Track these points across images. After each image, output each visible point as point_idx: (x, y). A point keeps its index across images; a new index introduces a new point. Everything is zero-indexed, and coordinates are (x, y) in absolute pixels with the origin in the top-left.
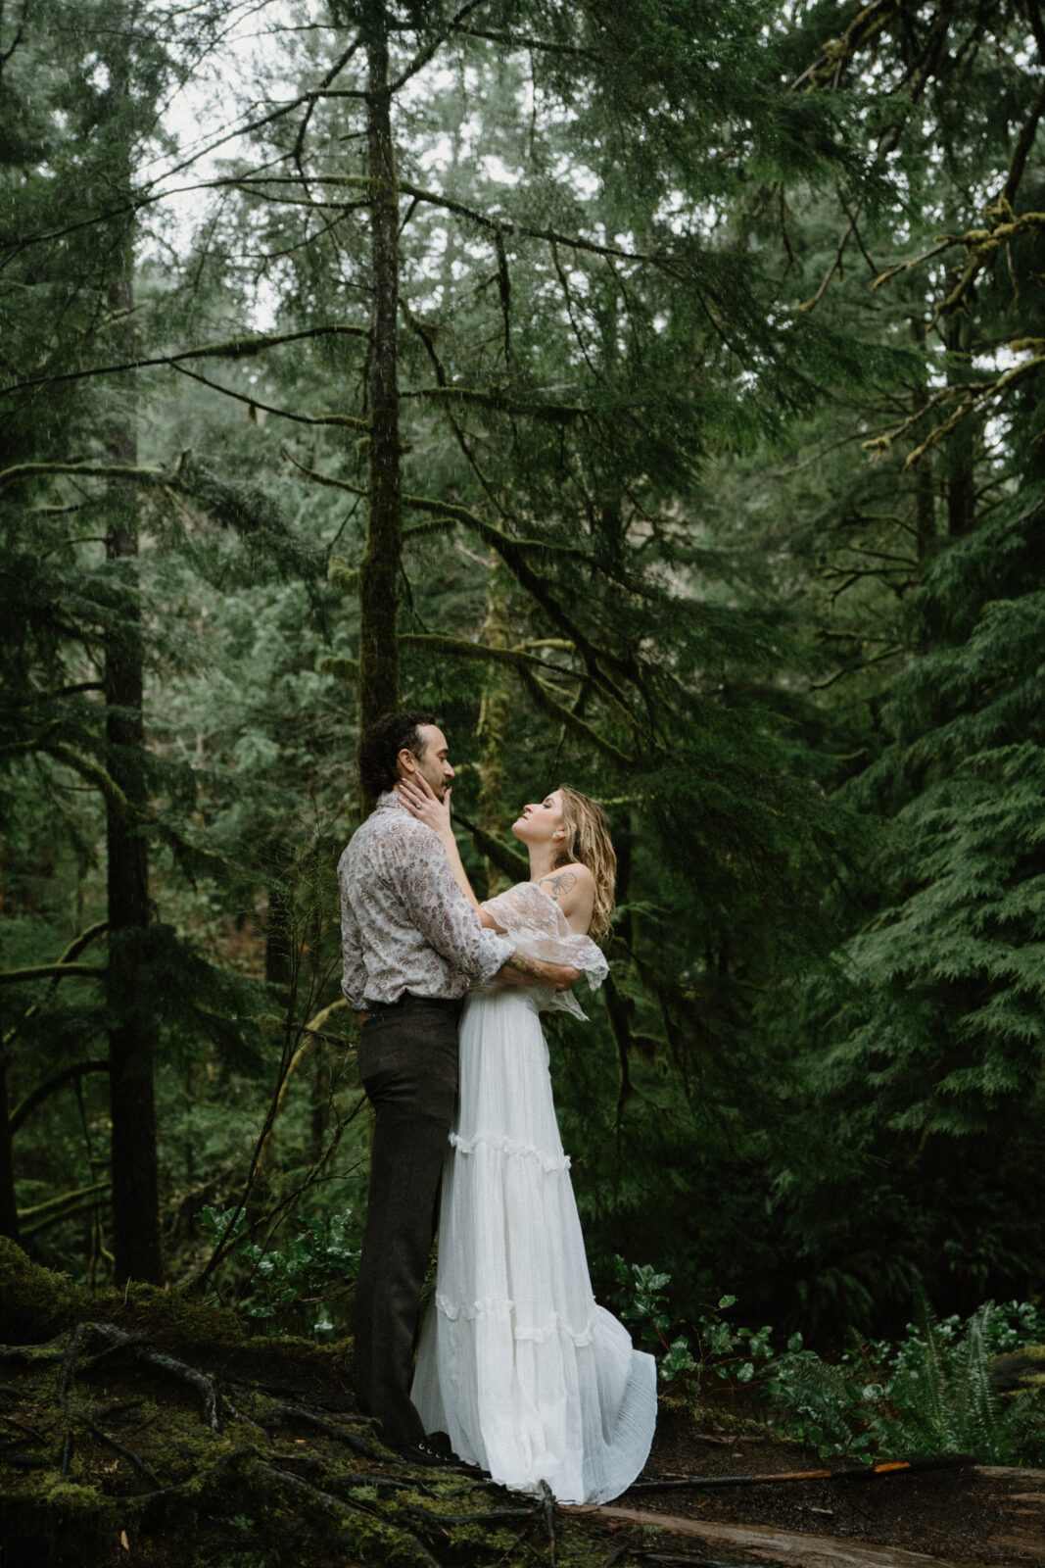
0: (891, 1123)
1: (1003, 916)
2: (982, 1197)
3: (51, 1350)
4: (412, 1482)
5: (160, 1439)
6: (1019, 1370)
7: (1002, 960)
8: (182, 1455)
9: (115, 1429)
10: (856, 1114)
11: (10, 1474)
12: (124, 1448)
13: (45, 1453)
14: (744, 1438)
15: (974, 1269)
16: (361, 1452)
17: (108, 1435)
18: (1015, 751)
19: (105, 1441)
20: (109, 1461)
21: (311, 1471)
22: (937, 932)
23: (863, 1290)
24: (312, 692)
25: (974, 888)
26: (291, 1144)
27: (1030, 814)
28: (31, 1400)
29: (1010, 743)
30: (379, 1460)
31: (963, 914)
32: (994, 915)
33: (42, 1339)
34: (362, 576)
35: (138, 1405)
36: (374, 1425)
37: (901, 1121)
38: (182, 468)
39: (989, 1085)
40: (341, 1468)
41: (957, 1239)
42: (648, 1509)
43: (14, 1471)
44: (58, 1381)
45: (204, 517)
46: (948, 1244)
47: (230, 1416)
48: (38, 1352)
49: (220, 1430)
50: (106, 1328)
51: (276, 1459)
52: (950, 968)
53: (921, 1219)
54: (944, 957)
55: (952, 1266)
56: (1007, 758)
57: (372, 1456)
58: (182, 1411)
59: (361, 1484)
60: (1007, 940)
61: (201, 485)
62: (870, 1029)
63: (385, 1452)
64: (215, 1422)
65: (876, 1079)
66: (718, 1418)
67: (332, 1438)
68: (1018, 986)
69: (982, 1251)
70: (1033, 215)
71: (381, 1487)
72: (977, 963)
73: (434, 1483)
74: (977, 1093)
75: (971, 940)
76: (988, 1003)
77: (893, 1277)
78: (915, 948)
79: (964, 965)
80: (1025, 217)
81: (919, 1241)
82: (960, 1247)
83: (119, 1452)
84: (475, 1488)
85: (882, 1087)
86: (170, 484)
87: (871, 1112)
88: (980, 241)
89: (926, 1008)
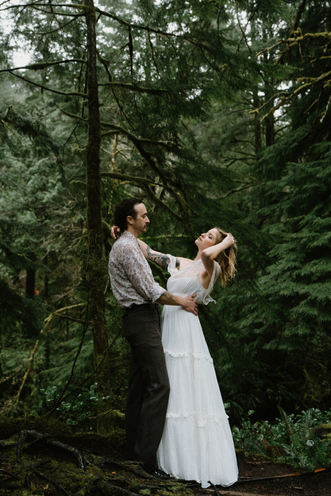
0: (264, 347)
1: (302, 274)
2: (279, 373)
3: (11, 442)
4: (163, 486)
5: (63, 475)
6: (321, 432)
7: (302, 289)
8: (73, 481)
9: (43, 471)
10: (251, 344)
11: (6, 492)
12: (50, 479)
13: (19, 483)
14: (264, 462)
15: (277, 398)
16: (139, 476)
17: (41, 474)
18: (304, 217)
19: (41, 477)
20: (44, 485)
21: (124, 484)
22: (279, 280)
23: (240, 407)
24: (48, 198)
25: (293, 264)
26: (38, 362)
27: (311, 238)
28: (7, 462)
29: (302, 215)
30: (147, 478)
31: (288, 273)
32: (299, 274)
33: (7, 437)
34: (87, 151)
35: (50, 461)
36: (141, 465)
37: (268, 346)
38: (8, 113)
39: (301, 332)
40: (134, 482)
41: (271, 388)
42: (239, 491)
43: (8, 491)
44: (17, 454)
45: (16, 132)
46: (268, 390)
47: (87, 464)
48: (7, 443)
49: (85, 469)
50: (32, 432)
51: (109, 480)
52: (286, 293)
53: (259, 381)
54: (283, 289)
55: (270, 397)
56: (301, 219)
57: (144, 477)
58: (68, 463)
59: (144, 488)
60: (304, 283)
61: (16, 118)
62: (255, 314)
63: (148, 475)
64: (83, 466)
65: (257, 331)
66: (253, 455)
67: (126, 471)
68: (309, 298)
69: (280, 392)
70: (309, 34)
71: (152, 489)
72: (295, 291)
73: (171, 486)
74: (296, 336)
75: (292, 283)
76: (299, 304)
77: (250, 402)
78: (273, 285)
79: (291, 292)
80: (306, 35)
81: (259, 389)
82: (272, 391)
83: (48, 481)
84: (186, 487)
85: (260, 334)
86: (4, 120)
87: (256, 343)
88: (292, 42)
89: (276, 307)
